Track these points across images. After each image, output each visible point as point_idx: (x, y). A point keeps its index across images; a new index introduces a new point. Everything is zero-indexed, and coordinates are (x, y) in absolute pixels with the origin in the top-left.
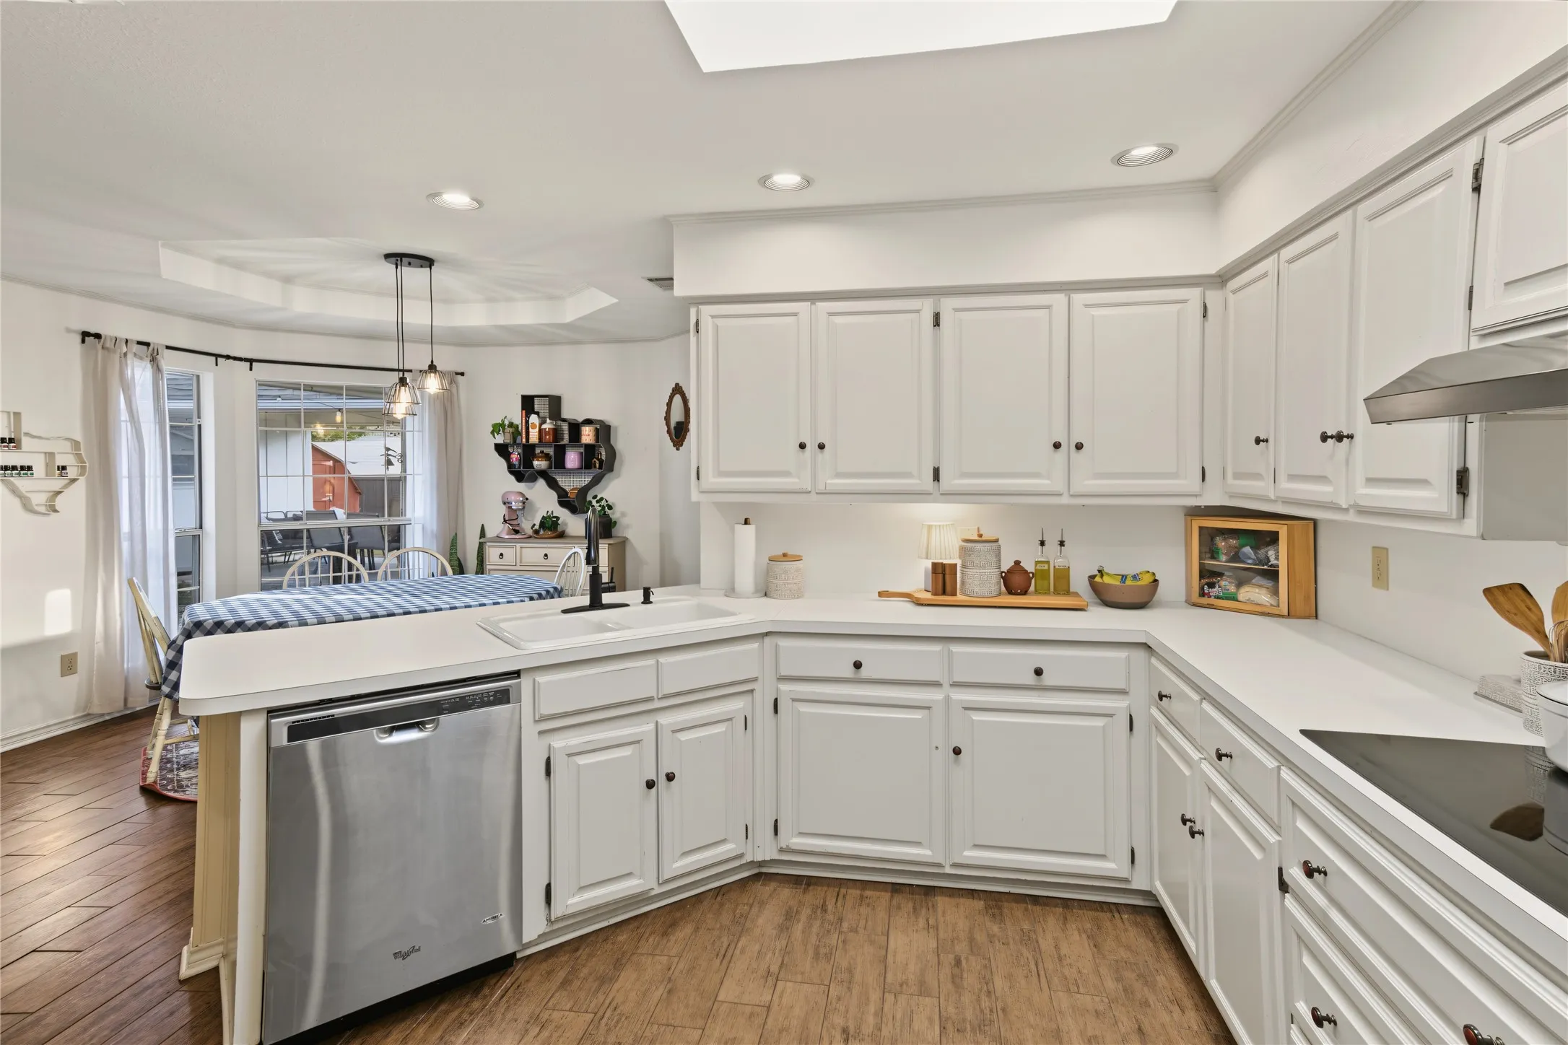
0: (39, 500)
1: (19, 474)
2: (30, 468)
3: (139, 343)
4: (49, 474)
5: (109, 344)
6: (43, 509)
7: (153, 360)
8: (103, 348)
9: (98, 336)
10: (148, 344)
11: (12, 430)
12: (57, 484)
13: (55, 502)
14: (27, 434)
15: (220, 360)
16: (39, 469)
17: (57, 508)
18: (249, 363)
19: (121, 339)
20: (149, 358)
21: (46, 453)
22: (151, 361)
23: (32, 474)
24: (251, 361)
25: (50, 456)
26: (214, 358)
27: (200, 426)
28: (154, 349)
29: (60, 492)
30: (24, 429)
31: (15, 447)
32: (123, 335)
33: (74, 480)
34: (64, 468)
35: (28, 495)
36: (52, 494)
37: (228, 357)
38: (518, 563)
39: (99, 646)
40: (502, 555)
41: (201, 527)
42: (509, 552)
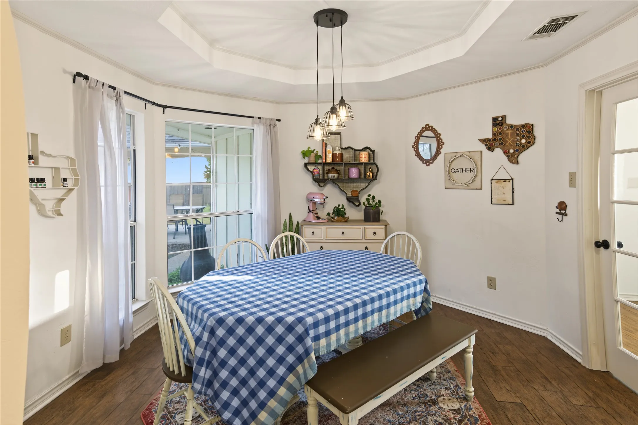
0: (49, 206)
1: (36, 185)
2: (43, 180)
3: (110, 87)
4: (54, 185)
5: (93, 85)
6: (50, 214)
7: (118, 100)
8: (89, 87)
9: (86, 78)
10: (114, 88)
11: (31, 149)
12: (60, 193)
13: (60, 207)
14: (42, 152)
15: (149, 105)
16: (49, 182)
17: (62, 212)
18: (162, 108)
19: (100, 81)
20: (115, 99)
21: (52, 168)
22: (116, 101)
23: (45, 185)
24: (164, 107)
25: (57, 170)
26: (143, 103)
27: (134, 151)
28: (117, 92)
29: (62, 200)
30: (41, 148)
31: (33, 163)
32: (101, 79)
33: (71, 190)
34: (65, 180)
35: (43, 202)
36: (56, 201)
37: (154, 103)
38: (325, 238)
39: (87, 318)
40: (313, 233)
41: (135, 220)
42: (318, 231)
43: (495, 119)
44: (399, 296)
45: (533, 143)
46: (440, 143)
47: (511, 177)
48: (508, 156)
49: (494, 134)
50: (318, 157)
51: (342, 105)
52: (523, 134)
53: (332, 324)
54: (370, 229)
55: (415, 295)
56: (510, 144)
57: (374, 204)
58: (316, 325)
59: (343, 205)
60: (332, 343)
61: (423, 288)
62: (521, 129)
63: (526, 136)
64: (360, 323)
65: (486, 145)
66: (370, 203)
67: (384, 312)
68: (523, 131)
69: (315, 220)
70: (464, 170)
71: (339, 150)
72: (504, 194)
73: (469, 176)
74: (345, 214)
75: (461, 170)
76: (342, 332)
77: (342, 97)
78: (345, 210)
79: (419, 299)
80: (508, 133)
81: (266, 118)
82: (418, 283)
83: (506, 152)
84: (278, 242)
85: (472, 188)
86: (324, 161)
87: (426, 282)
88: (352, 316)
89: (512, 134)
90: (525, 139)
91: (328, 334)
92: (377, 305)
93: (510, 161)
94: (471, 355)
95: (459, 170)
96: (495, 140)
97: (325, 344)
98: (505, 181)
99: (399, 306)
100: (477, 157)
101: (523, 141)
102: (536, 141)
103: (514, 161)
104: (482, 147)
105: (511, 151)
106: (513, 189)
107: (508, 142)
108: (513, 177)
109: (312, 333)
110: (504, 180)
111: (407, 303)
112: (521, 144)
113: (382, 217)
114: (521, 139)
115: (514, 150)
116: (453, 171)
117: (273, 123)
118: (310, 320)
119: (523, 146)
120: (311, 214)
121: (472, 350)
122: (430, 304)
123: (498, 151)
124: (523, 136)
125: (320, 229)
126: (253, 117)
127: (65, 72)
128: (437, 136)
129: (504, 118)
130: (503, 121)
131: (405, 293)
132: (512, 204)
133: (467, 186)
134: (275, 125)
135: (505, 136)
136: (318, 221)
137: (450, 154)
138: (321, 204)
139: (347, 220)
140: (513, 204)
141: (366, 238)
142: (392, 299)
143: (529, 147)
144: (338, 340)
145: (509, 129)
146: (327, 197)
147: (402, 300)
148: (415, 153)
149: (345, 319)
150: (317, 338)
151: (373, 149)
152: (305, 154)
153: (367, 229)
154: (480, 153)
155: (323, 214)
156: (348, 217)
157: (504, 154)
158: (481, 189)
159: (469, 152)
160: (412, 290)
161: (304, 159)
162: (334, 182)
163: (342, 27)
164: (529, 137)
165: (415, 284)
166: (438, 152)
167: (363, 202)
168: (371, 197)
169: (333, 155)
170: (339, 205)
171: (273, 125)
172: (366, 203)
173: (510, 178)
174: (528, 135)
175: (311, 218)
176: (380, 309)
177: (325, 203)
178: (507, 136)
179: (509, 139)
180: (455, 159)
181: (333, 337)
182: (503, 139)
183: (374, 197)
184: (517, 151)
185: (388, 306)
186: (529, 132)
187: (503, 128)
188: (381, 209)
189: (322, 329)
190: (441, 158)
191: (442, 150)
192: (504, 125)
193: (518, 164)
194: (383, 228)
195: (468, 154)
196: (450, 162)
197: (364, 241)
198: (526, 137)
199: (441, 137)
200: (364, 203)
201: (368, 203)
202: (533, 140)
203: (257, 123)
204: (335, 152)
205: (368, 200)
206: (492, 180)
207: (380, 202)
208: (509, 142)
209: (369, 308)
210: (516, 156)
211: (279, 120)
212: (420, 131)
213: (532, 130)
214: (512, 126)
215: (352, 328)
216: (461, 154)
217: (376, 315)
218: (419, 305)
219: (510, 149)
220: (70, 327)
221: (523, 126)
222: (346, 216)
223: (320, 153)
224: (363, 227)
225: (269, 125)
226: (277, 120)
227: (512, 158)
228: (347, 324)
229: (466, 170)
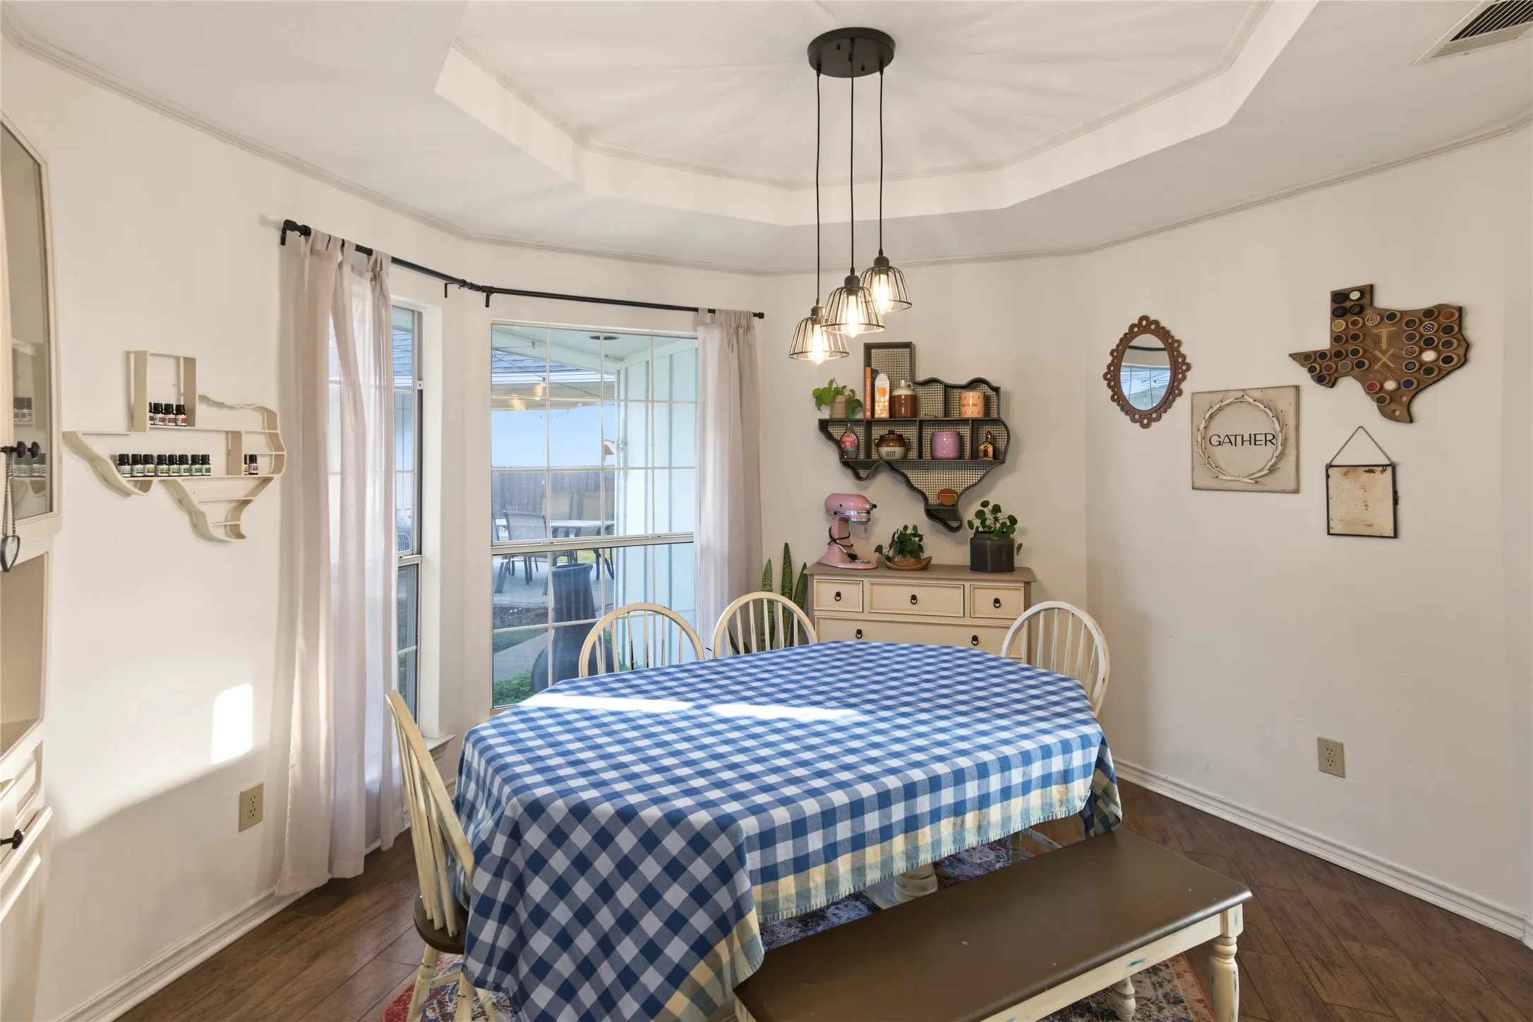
0: (216, 516)
1: (190, 470)
2: (205, 460)
3: (359, 248)
4: (231, 470)
5: (320, 246)
6: (219, 533)
7: (376, 277)
8: (311, 252)
9: (305, 231)
10: (369, 252)
11: (182, 391)
12: (240, 486)
13: (239, 520)
14: (204, 398)
15: (453, 288)
16: (218, 462)
17: (243, 530)
18: (485, 294)
19: (336, 238)
20: (370, 275)
21: (227, 432)
22: (372, 280)
23: (208, 470)
24: (489, 291)
25: (234, 437)
26: (442, 282)
27: (421, 392)
28: (376, 261)
29: (245, 503)
30: (201, 389)
31: (184, 421)
32: (338, 234)
33: (266, 481)
34: (253, 459)
35: (202, 508)
36: (233, 505)
37: (463, 283)
38: (867, 608)
39: (295, 771)
40: (838, 594)
41: (420, 552)
42: (851, 591)
43: (1339, 298)
44: (1016, 776)
45: (1463, 360)
46: (1179, 367)
47: (1389, 459)
48: (1380, 401)
49: (1336, 338)
50: (853, 404)
51: (880, 272)
52: (1428, 334)
53: (815, 841)
54: (985, 590)
55: (1066, 777)
56: (1385, 365)
57: (998, 525)
58: (767, 839)
59: (915, 528)
60: (813, 892)
61: (1094, 759)
62: (1421, 322)
63: (1440, 341)
64: (899, 843)
65: (1311, 370)
66: (988, 523)
67: (970, 818)
68: (1429, 329)
69: (844, 561)
70: (1246, 438)
71: (909, 386)
72: (1366, 506)
73: (1263, 455)
74: (921, 548)
75: (1239, 438)
76: (844, 863)
77: (881, 252)
78: (921, 539)
79: (1080, 790)
80: (1379, 336)
81: (727, 312)
82: (1076, 743)
83: (1375, 390)
84: (734, 615)
85: (1267, 488)
86: (869, 414)
87: (1103, 743)
88: (872, 821)
89: (1392, 338)
90: (1436, 349)
91: (801, 864)
92: (947, 796)
93: (1389, 415)
94: (1232, 965)
95: (1232, 440)
96: (1338, 354)
97: (793, 891)
98: (1370, 469)
99: (1016, 804)
100: (1285, 403)
101: (1429, 356)
102: (1474, 354)
103: (1397, 413)
104: (1301, 376)
105: (1390, 385)
106: (1395, 493)
107: (1378, 360)
108: (1394, 459)
109: (753, 860)
110: (1367, 469)
111: (1043, 796)
112: (1422, 364)
113: (1019, 561)
114: (1422, 351)
115: (1399, 382)
116: (1215, 440)
117: (744, 323)
118: (750, 825)
119: (1429, 371)
120: (836, 547)
121: (1234, 948)
122: (1116, 804)
123: (1350, 388)
124: (1429, 343)
125: (856, 586)
126: (696, 310)
127: (264, 221)
128: (1171, 346)
129: (1367, 292)
130: (1366, 301)
131: (1037, 770)
132: (1392, 535)
133: (1258, 483)
134: (749, 328)
135: (1369, 343)
136: (853, 566)
137: (1208, 395)
138: (861, 523)
139: (926, 567)
140: (1396, 536)
141: (975, 613)
142: (995, 782)
143: (1449, 373)
144: (831, 884)
145: (1382, 325)
146: (875, 506)
147: (1026, 787)
148: (1110, 393)
149: (853, 830)
150: (768, 874)
151: (995, 384)
152: (822, 397)
153: (977, 591)
154: (1292, 391)
155: (865, 548)
156: (930, 559)
157: (1368, 393)
158: (1297, 491)
159: (1262, 389)
160: (1057, 764)
161: (819, 409)
162: (892, 466)
163: (882, 73)
164: (1448, 344)
165: (1066, 747)
166: (1173, 391)
167: (969, 521)
168: (990, 507)
169: (893, 400)
170: (906, 528)
171: (746, 328)
172: (977, 523)
173: (1386, 462)
174: (1445, 338)
175: (837, 558)
176: (958, 810)
177: (869, 520)
178: (1377, 341)
179: (1384, 353)
180: (1220, 409)
181: (817, 875)
182: (1365, 351)
183: (997, 509)
184: (1408, 384)
185: (983, 801)
186: (1447, 330)
187: (1364, 319)
188: (1017, 537)
189: (784, 851)
190: (1181, 405)
191: (1184, 386)
192: (1369, 313)
193: (1411, 421)
194: (1020, 589)
195: (1258, 394)
196: (1208, 415)
197: (968, 621)
198: (1437, 346)
199: (1183, 350)
200: (971, 524)
201: (983, 523)
202: (1461, 351)
203: (704, 324)
204: (897, 392)
205: (980, 514)
206: (1329, 466)
207: (1013, 520)
208: (1384, 359)
209: (923, 804)
210: (1404, 399)
211: (761, 316)
212: (1125, 335)
213: (1457, 322)
214: (1392, 316)
215: (872, 854)
216: (1239, 394)
217: (946, 826)
218: (1080, 805)
219: (1386, 379)
220: (260, 787)
221: (1428, 313)
222: (925, 555)
223: (859, 396)
224: (967, 584)
225: (734, 325)
226: (755, 315)
227: (1393, 406)
228: (858, 842)
229: (1253, 440)
